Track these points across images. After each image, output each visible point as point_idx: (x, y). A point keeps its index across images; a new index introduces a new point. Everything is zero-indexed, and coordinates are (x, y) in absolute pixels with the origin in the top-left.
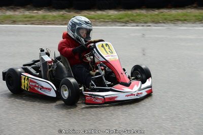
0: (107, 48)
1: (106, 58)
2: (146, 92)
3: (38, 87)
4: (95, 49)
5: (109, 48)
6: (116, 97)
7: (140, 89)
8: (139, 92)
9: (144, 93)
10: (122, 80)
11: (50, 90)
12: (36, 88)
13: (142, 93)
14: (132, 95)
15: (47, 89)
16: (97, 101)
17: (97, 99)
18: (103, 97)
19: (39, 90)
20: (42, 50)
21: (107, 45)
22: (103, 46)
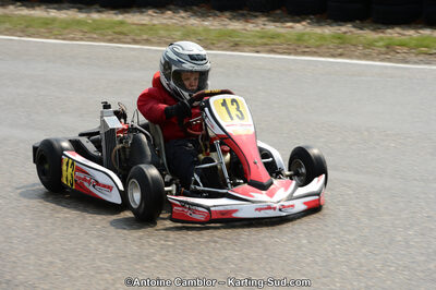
0: (233, 108)
1: (227, 129)
2: (305, 203)
3: (89, 182)
4: (206, 109)
5: (238, 109)
6: (236, 211)
7: (291, 198)
8: (286, 204)
9: (299, 206)
10: (253, 176)
11: (110, 188)
12: (86, 184)
13: (293, 206)
14: (269, 208)
15: (104, 186)
16: (194, 216)
17: (195, 212)
18: (208, 208)
19: (92, 189)
20: (107, 106)
21: (233, 101)
22: (224, 104)
